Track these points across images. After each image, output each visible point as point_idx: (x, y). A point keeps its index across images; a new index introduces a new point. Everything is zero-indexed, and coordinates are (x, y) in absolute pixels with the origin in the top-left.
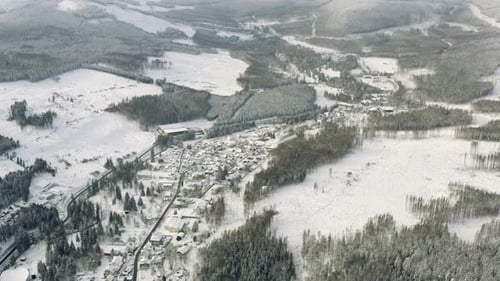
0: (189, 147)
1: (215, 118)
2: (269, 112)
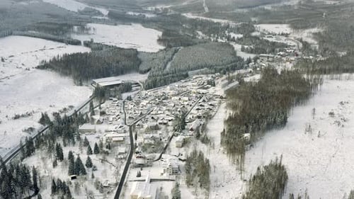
0: (129, 99)
1: (148, 71)
2: (199, 63)
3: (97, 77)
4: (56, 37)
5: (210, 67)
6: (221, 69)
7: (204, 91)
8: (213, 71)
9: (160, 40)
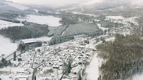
0: (39, 51)
1: (52, 35)
2: (80, 32)
3: (24, 39)
4: (8, 19)
5: (86, 34)
6: (91, 35)
7: (83, 46)
8: (87, 36)
9: (60, 21)
